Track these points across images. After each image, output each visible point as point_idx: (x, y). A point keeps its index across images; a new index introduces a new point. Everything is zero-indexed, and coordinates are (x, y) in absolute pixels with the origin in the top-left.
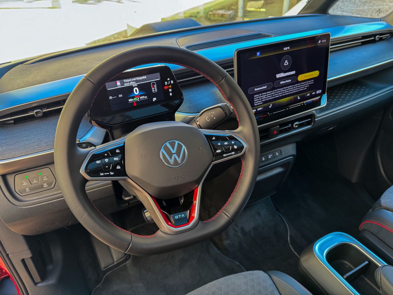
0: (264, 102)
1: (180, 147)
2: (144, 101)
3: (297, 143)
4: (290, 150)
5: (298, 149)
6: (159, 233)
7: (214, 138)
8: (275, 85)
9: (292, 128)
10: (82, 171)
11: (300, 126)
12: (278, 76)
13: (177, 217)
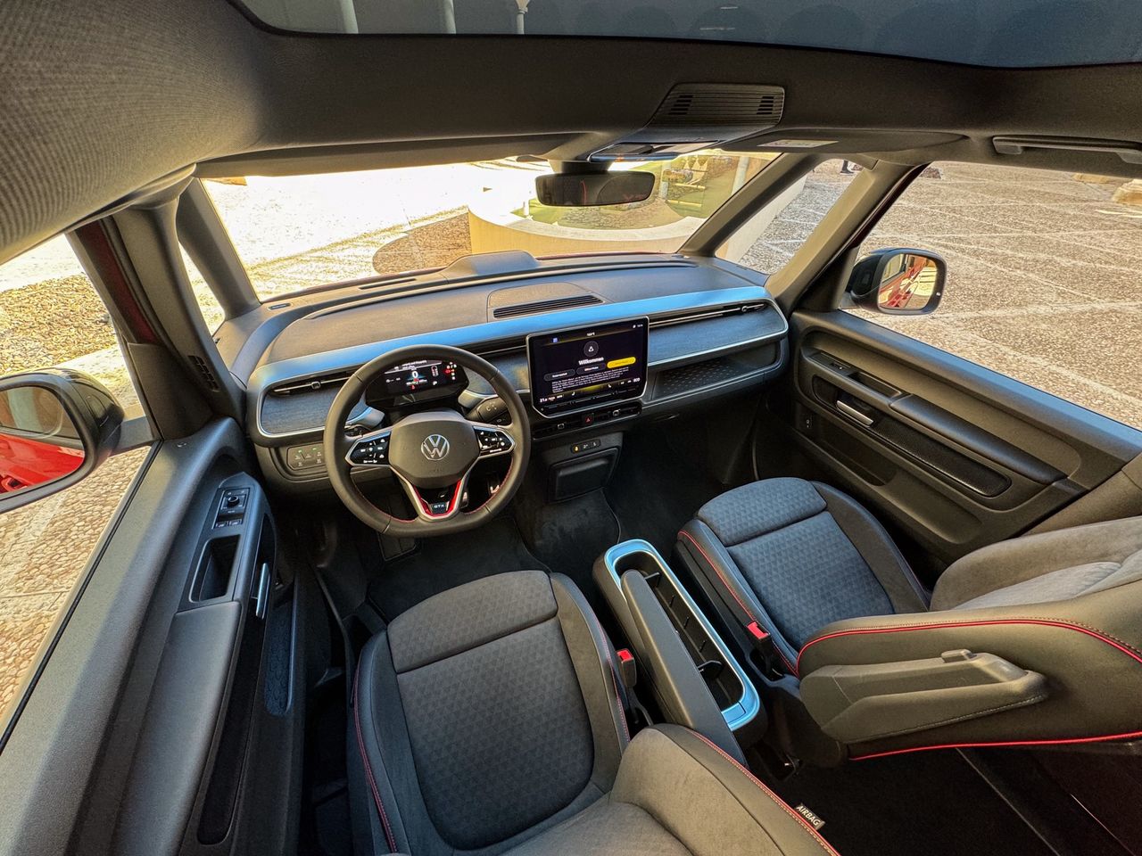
0: (565, 390)
1: (442, 441)
2: (423, 384)
3: (624, 432)
4: (614, 440)
5: (626, 438)
6: (418, 520)
7: (482, 433)
8: (577, 371)
9: (612, 417)
10: (347, 458)
11: (622, 414)
12: (581, 363)
13: (436, 507)
